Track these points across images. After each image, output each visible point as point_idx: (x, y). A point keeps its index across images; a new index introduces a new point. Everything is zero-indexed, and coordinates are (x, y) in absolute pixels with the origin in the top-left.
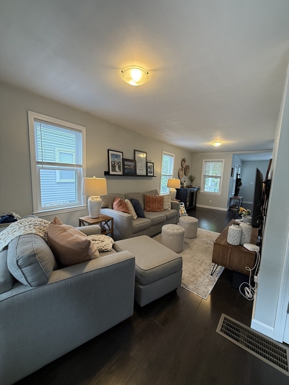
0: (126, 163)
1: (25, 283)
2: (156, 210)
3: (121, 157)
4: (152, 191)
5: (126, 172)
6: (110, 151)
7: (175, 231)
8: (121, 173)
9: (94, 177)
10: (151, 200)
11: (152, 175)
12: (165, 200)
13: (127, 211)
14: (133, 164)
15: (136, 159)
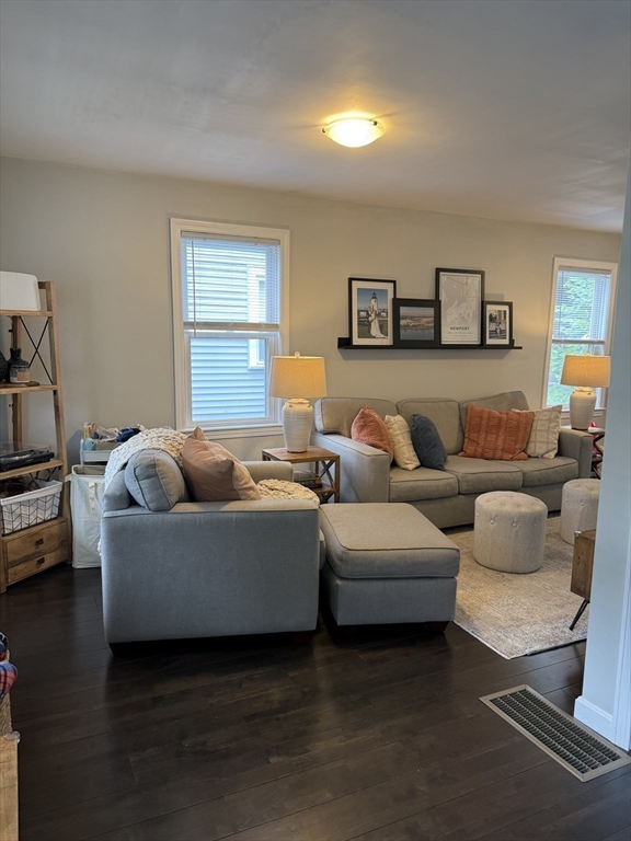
0: (404, 310)
1: (142, 503)
2: (499, 454)
3: (390, 296)
4: (503, 395)
5: (404, 335)
6: (353, 282)
7: (508, 508)
8: (388, 341)
9: (297, 355)
10: (484, 422)
11: (506, 342)
12: (538, 425)
13: (380, 444)
14: (430, 311)
15: (443, 297)
